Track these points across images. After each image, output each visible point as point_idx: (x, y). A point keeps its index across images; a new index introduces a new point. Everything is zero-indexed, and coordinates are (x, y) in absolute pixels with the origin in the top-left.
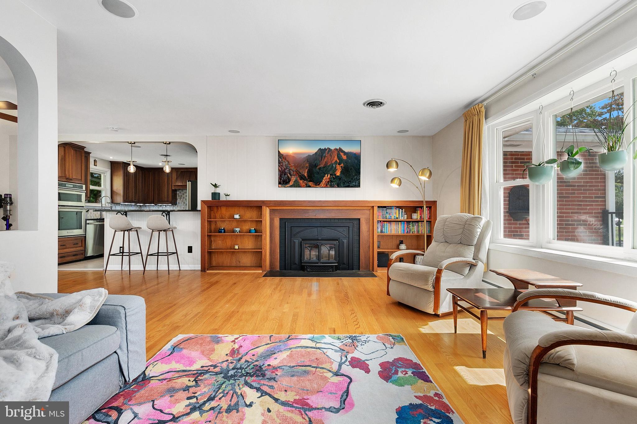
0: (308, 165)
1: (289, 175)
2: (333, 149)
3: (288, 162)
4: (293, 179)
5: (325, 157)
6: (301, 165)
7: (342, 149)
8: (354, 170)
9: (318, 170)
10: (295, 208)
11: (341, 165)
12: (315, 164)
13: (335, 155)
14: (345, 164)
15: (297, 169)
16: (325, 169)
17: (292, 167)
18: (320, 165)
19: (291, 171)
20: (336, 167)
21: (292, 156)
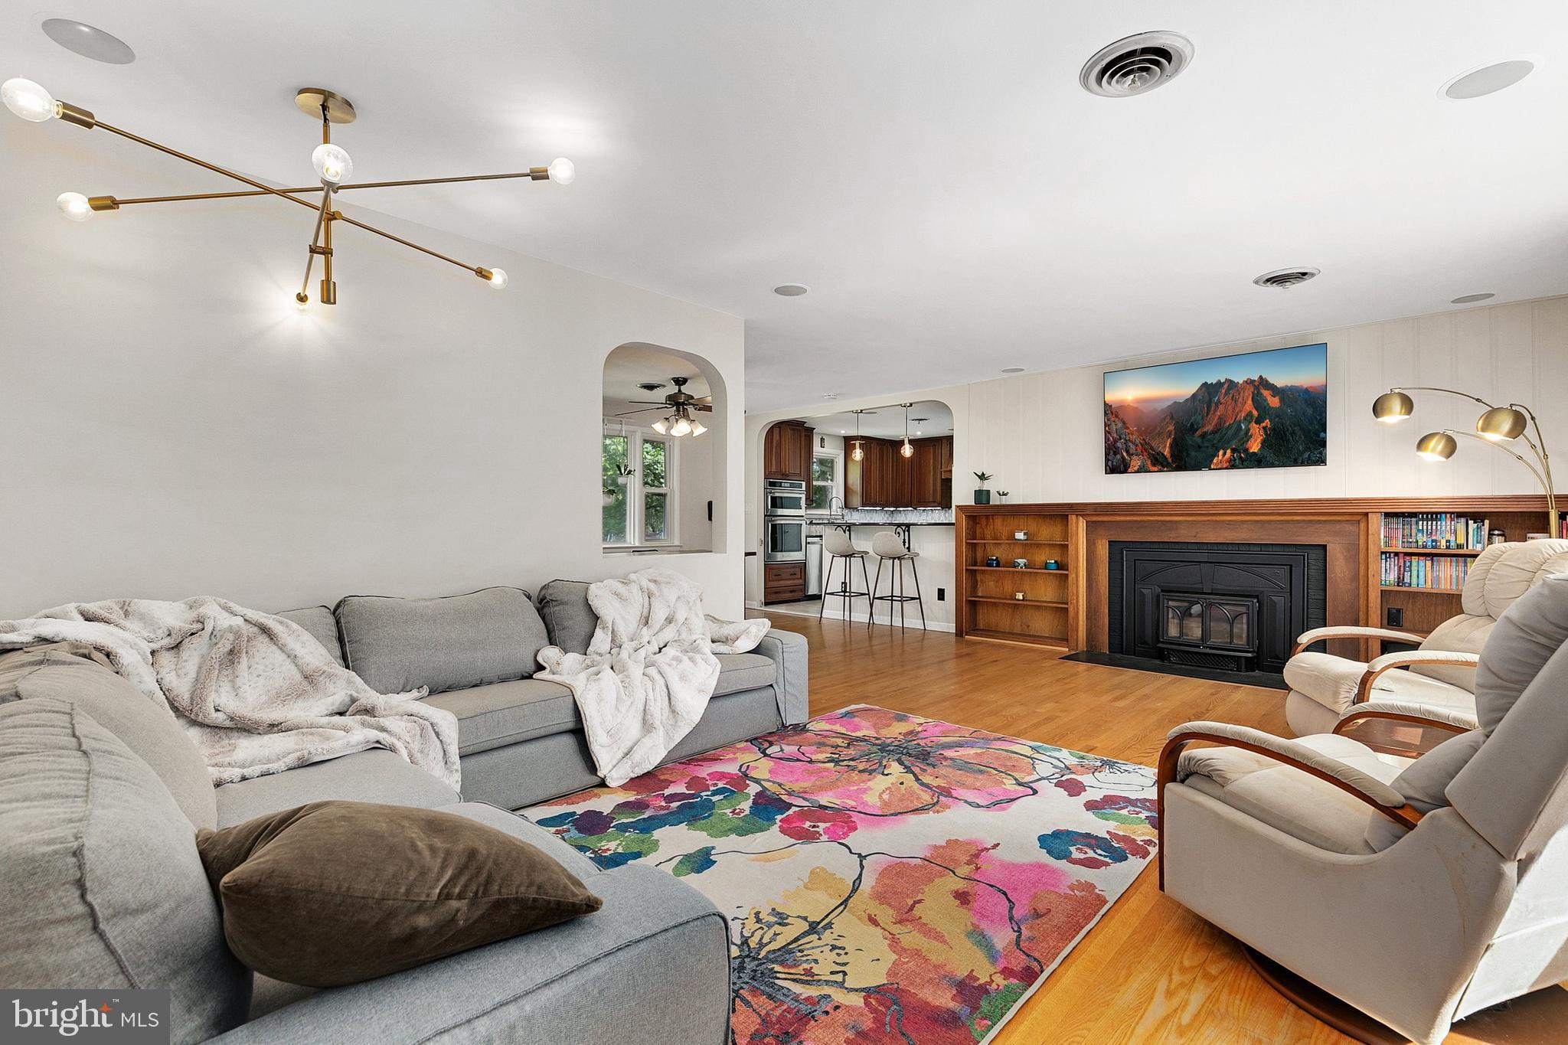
0: (1171, 428)
1: (1125, 454)
2: (1241, 382)
3: (1124, 423)
4: (1136, 463)
5: (1219, 403)
6: (1155, 428)
7: (1267, 381)
8: (1303, 436)
9: (1199, 440)
10: (1145, 518)
11: (1264, 424)
12: (1192, 425)
13: (1248, 398)
14: (1277, 420)
15: (1144, 440)
16: (1217, 436)
17: (1132, 434)
18: (1203, 426)
19: (1130, 444)
20: (1248, 430)
21: (1132, 406)
